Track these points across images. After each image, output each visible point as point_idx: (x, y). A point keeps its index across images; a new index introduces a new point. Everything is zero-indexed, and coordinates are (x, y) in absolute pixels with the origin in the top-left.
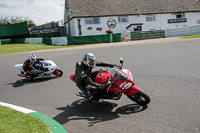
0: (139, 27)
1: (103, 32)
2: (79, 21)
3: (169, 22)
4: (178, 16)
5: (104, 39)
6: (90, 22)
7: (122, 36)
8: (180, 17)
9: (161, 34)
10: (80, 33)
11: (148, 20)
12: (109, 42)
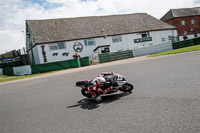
0: (106, 49)
1: (70, 57)
2: (43, 47)
3: (135, 41)
4: (143, 36)
5: (71, 64)
6: (56, 48)
7: (90, 59)
8: (145, 36)
9: (129, 54)
10: (45, 60)
11: (114, 41)
12: (77, 67)
